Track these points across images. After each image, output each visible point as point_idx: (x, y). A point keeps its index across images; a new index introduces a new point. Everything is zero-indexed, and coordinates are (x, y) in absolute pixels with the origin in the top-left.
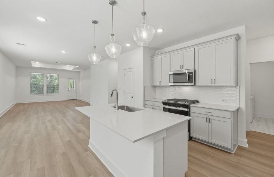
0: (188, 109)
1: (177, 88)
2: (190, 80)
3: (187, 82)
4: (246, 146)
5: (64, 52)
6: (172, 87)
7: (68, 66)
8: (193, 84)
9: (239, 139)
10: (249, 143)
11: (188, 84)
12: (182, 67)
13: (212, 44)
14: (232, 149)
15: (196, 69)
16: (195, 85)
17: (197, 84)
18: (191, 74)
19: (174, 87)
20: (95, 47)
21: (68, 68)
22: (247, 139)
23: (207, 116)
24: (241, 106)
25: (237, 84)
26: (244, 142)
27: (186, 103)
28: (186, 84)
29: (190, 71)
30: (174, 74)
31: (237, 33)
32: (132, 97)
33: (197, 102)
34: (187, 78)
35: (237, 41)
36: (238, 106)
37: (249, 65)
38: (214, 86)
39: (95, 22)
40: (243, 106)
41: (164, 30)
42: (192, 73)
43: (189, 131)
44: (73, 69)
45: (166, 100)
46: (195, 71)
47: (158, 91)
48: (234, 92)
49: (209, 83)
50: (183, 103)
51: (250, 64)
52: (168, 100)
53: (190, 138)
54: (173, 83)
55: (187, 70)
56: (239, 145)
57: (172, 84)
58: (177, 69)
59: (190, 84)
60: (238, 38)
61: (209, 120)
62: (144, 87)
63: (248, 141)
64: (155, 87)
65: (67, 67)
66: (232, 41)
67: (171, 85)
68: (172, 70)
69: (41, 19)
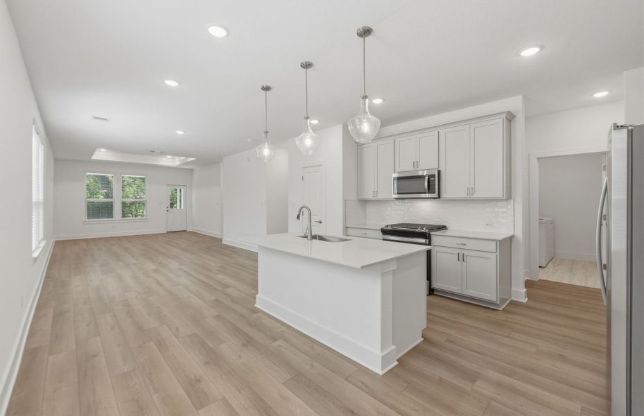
0: (428, 240)
1: (407, 204)
2: (430, 189)
3: (425, 193)
4: (525, 300)
5: (180, 133)
6: (397, 202)
7: (169, 157)
8: (436, 195)
9: (513, 289)
10: (528, 295)
11: (427, 195)
12: (416, 164)
13: (468, 126)
14: (498, 303)
15: (442, 169)
16: (439, 197)
17: (443, 195)
18: (432, 179)
19: (401, 201)
20: (267, 132)
21: (167, 161)
22: (525, 290)
23: (460, 251)
24: (516, 234)
25: (509, 195)
26: (520, 293)
27: (425, 230)
28: (423, 196)
29: (431, 173)
30: (399, 179)
31: (507, 110)
32: (321, 223)
33: (444, 228)
34: (426, 184)
35: (510, 121)
36: (511, 233)
37: (536, 160)
38: (469, 200)
39: (267, 89)
40: (519, 233)
41: (384, 100)
42: (434, 176)
43: (429, 278)
44: (180, 165)
45: (388, 226)
46: (439, 172)
47: (370, 209)
48: (505, 210)
49: (463, 195)
50: (419, 230)
51: (538, 159)
52: (392, 226)
53: (431, 291)
54: (398, 194)
55: (425, 171)
56: (514, 299)
57: (397, 196)
58: (407, 168)
59: (430, 195)
60: (510, 118)
61: (462, 258)
62: (345, 202)
63: (527, 291)
64: (364, 202)
65: (164, 159)
66: (500, 122)
67: (396, 199)
68: (398, 169)
69: (172, 83)
